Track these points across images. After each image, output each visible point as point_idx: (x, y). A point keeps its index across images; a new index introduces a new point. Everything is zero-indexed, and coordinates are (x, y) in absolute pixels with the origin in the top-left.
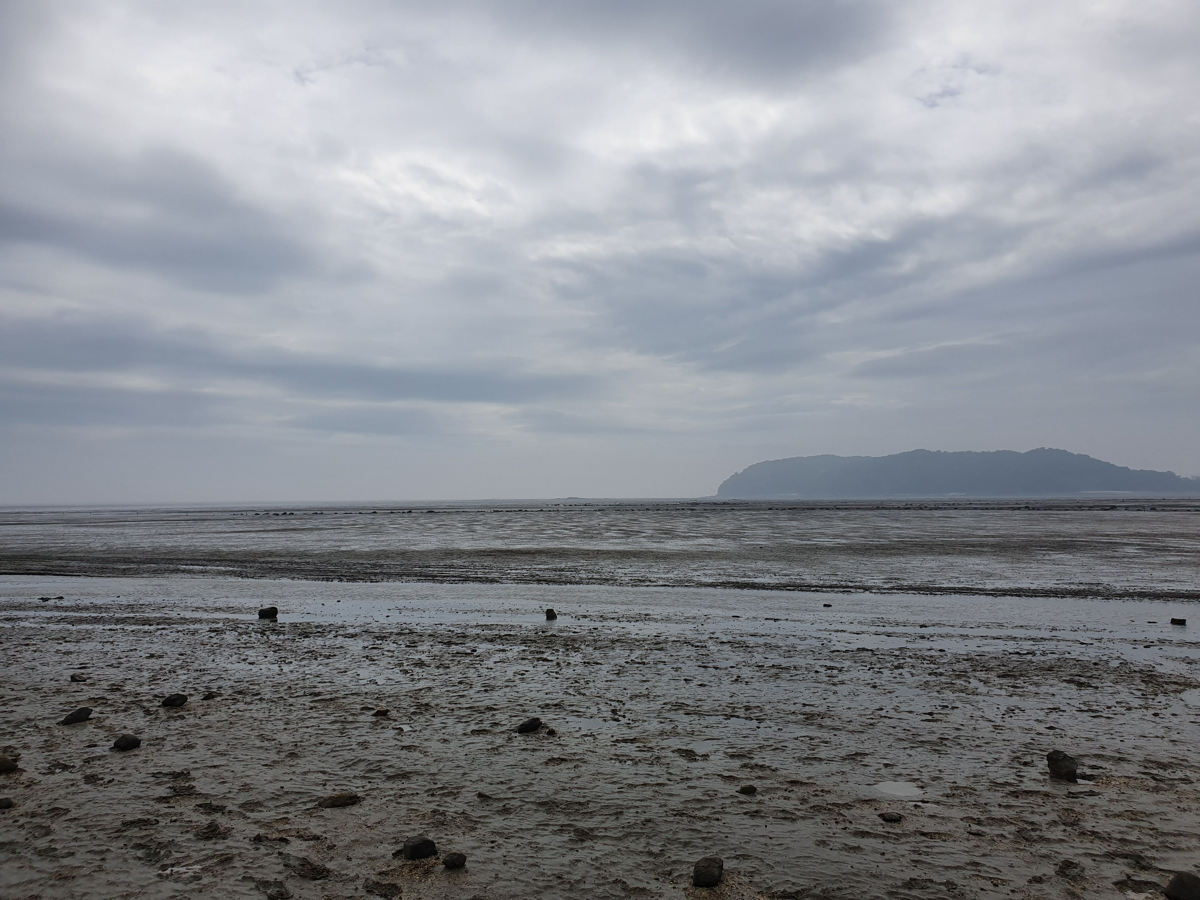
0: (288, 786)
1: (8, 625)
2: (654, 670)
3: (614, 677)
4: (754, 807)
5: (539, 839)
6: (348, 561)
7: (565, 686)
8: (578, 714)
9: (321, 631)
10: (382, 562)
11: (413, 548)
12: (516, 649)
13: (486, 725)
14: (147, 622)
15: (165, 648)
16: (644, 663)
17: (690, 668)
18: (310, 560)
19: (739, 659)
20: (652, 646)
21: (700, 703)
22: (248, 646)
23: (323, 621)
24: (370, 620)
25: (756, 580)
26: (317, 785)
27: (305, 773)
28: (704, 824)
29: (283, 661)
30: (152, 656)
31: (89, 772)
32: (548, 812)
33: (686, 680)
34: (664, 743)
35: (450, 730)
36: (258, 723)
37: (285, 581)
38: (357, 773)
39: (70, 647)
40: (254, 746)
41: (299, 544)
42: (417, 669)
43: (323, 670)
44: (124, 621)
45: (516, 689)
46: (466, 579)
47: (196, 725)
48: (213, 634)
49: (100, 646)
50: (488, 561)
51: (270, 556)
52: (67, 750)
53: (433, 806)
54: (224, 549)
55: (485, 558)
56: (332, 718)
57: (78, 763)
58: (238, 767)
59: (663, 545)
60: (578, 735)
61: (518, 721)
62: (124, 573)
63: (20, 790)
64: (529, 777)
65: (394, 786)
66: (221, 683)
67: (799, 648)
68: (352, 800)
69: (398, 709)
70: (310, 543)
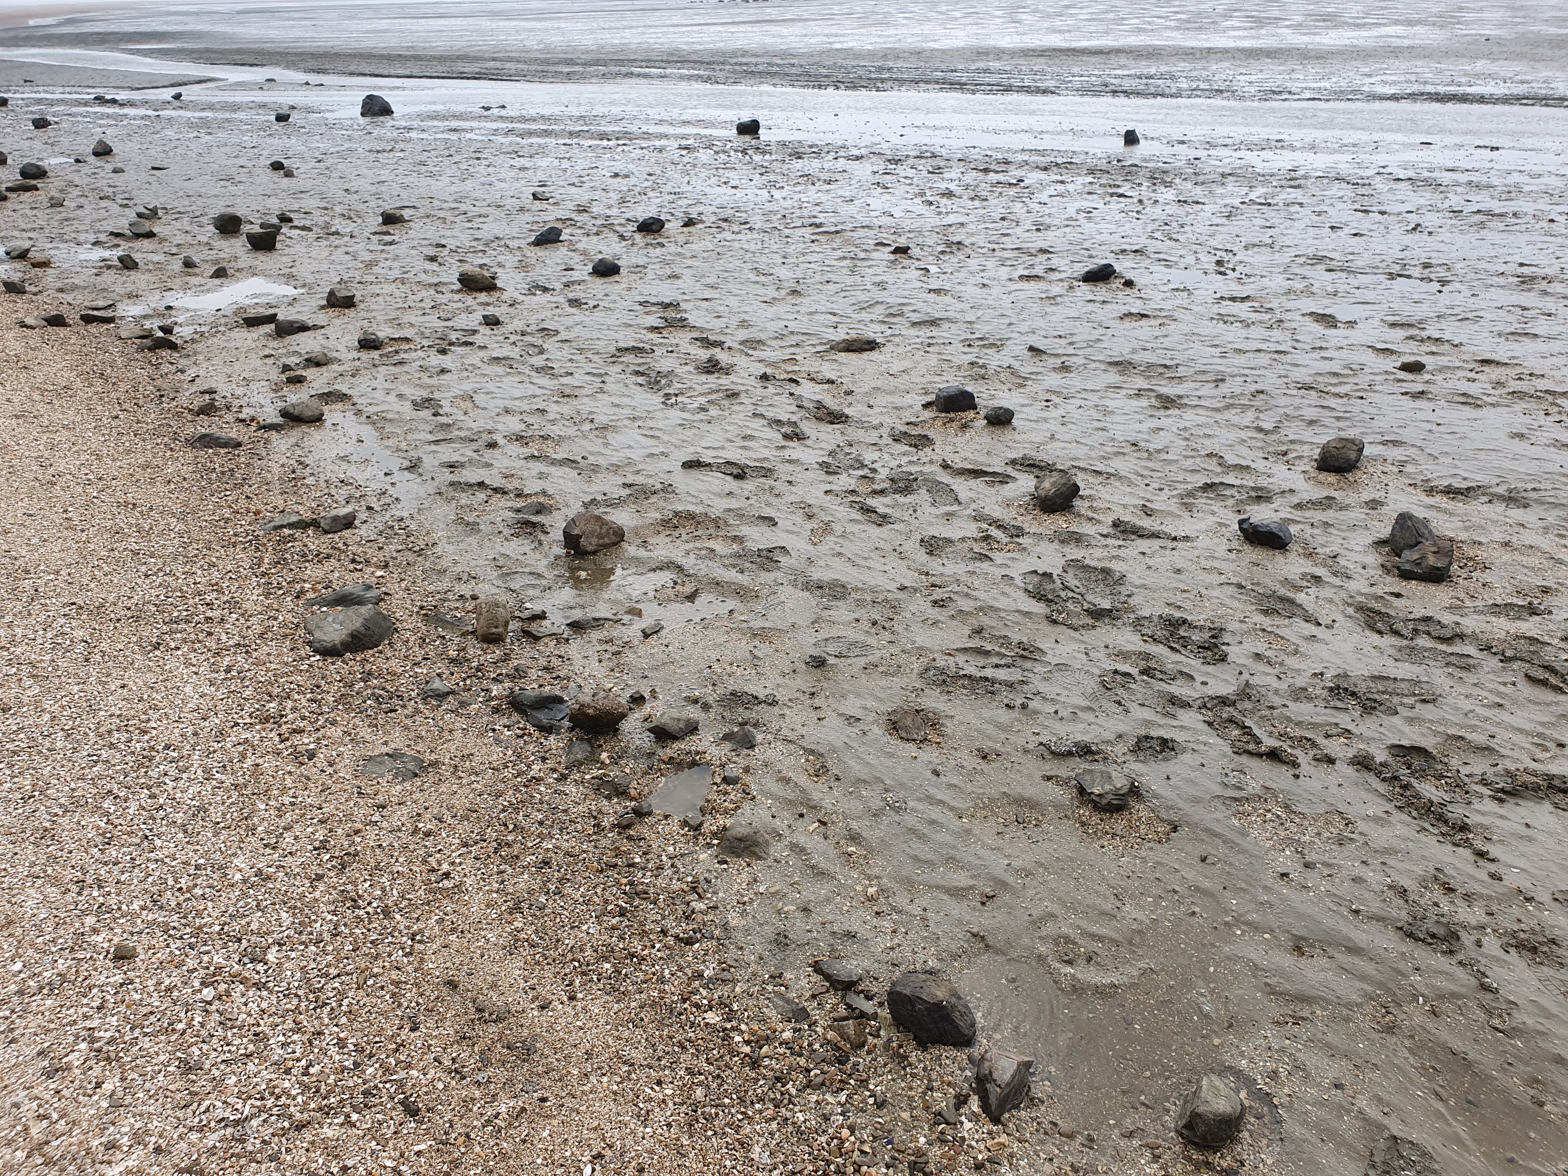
0: (793, 326)
1: (454, 137)
2: (1283, 214)
3: (1224, 221)
4: (1420, 387)
5: (1107, 402)
6: (845, 63)
7: (1149, 229)
8: (1167, 263)
9: (817, 152)
10: (891, 64)
11: (932, 45)
12: (1080, 180)
13: (1039, 270)
14: (603, 136)
15: (631, 166)
16: (1269, 205)
17: (1341, 213)
18: (795, 61)
19: (1422, 201)
20: (1283, 183)
21: (1351, 257)
22: (726, 166)
23: (820, 139)
24: (876, 140)
25: (1469, 90)
26: (827, 327)
27: (811, 313)
28: (1340, 401)
29: (773, 184)
30: (616, 175)
31: (571, 296)
32: (1122, 373)
33: (1332, 228)
34: (1291, 305)
35: (991, 274)
36: (749, 255)
37: (765, 88)
38: (874, 317)
39: (524, 162)
40: (748, 281)
41: (779, 40)
42: (944, 201)
43: (824, 198)
44: (578, 134)
45: (1079, 230)
46: (1008, 89)
47: (679, 254)
48: (684, 152)
49: (556, 162)
50: (1039, 64)
51: (743, 56)
52: (544, 272)
53: (970, 358)
54: (684, 47)
55: (1035, 60)
56: (839, 253)
57: (558, 286)
58: (733, 302)
59: (1317, 39)
60: (1165, 288)
61: (1082, 269)
62: (569, 77)
63: (505, 308)
64: (1096, 332)
65: (921, 333)
66: (701, 208)
67: (1526, 189)
68: (870, 346)
69: (921, 246)
70: (793, 39)
